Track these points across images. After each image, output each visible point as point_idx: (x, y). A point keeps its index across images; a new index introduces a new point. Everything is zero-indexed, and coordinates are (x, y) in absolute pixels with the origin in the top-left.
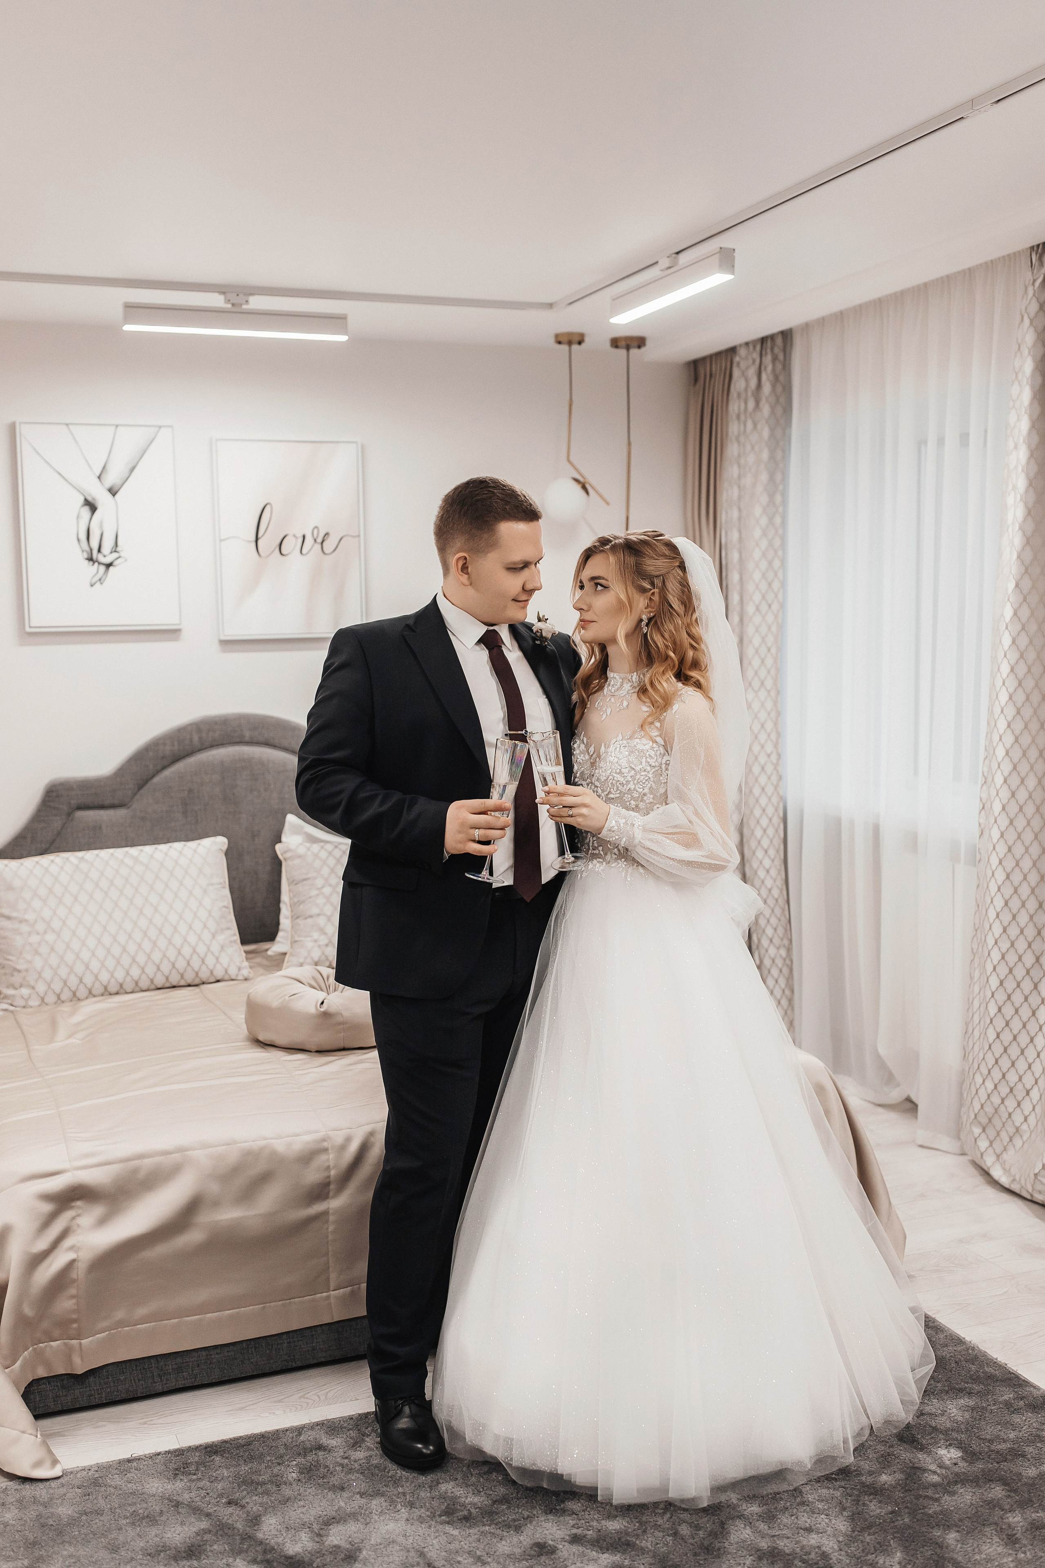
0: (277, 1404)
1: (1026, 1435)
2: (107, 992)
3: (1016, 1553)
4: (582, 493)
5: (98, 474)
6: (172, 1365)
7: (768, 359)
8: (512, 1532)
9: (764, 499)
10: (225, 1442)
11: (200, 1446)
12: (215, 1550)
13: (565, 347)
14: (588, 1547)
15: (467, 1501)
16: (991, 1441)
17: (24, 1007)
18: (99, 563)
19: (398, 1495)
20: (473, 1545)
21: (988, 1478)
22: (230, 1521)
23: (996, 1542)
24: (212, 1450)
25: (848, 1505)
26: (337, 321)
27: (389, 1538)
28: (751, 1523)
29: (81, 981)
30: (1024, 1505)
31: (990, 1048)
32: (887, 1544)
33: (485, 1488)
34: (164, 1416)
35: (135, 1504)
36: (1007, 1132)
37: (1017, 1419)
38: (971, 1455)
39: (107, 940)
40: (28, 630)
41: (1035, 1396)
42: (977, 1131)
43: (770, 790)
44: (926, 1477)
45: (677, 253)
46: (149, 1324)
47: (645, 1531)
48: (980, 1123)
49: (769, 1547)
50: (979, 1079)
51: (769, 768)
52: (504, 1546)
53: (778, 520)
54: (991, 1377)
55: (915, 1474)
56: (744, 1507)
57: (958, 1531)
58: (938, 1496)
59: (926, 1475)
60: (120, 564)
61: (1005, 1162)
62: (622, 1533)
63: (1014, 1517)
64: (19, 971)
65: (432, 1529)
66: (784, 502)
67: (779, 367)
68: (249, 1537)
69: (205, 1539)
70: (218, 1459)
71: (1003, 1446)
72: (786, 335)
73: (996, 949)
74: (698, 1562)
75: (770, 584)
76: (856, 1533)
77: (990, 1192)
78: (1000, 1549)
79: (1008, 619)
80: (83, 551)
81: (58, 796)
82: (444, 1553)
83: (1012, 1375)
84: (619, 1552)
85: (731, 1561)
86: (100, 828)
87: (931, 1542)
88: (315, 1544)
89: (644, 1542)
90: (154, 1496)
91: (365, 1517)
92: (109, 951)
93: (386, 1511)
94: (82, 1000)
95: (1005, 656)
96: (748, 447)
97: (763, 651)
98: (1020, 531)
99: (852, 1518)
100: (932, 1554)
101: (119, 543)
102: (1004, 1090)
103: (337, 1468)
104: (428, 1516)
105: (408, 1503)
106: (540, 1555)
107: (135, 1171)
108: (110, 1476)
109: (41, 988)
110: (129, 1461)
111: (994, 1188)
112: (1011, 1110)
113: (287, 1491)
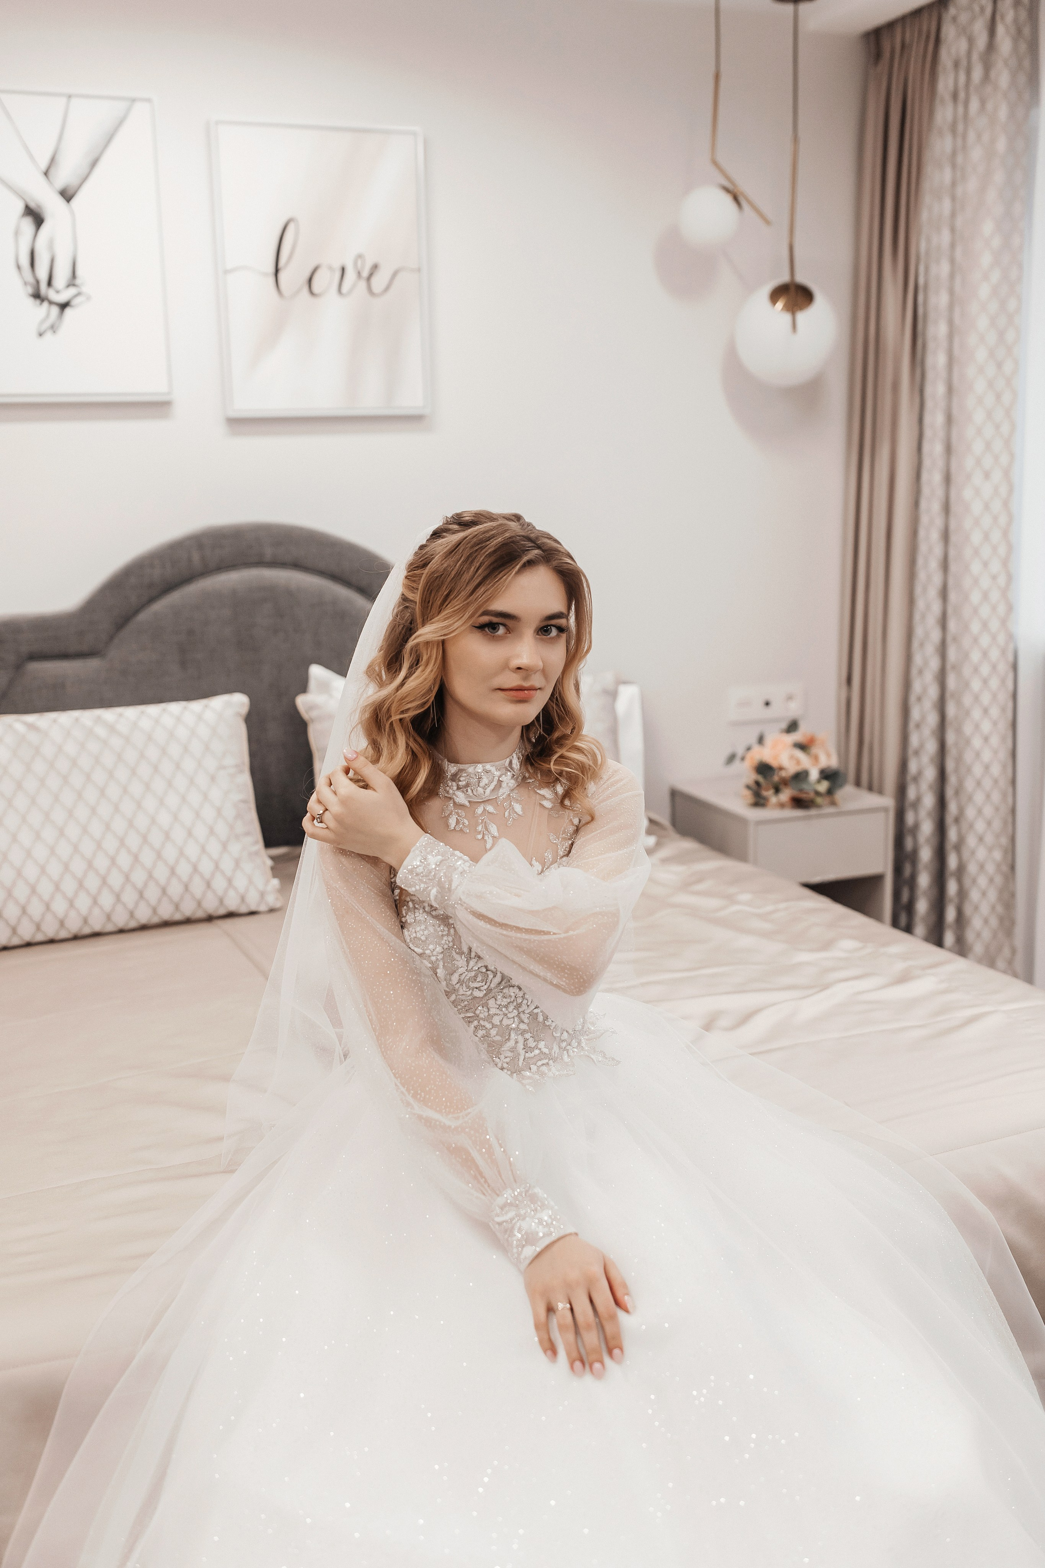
4: (733, 206)
9: (998, 210)
18: (51, 303)
43: (994, 625)
51: (995, 596)
53: (1018, 239)
60: (80, 304)
66: (1027, 214)
67: (1026, 12)
75: (1001, 335)
80: (26, 284)
81: (1, 642)
86: (63, 684)
96: (972, 138)
97: (989, 430)
101: (79, 272)
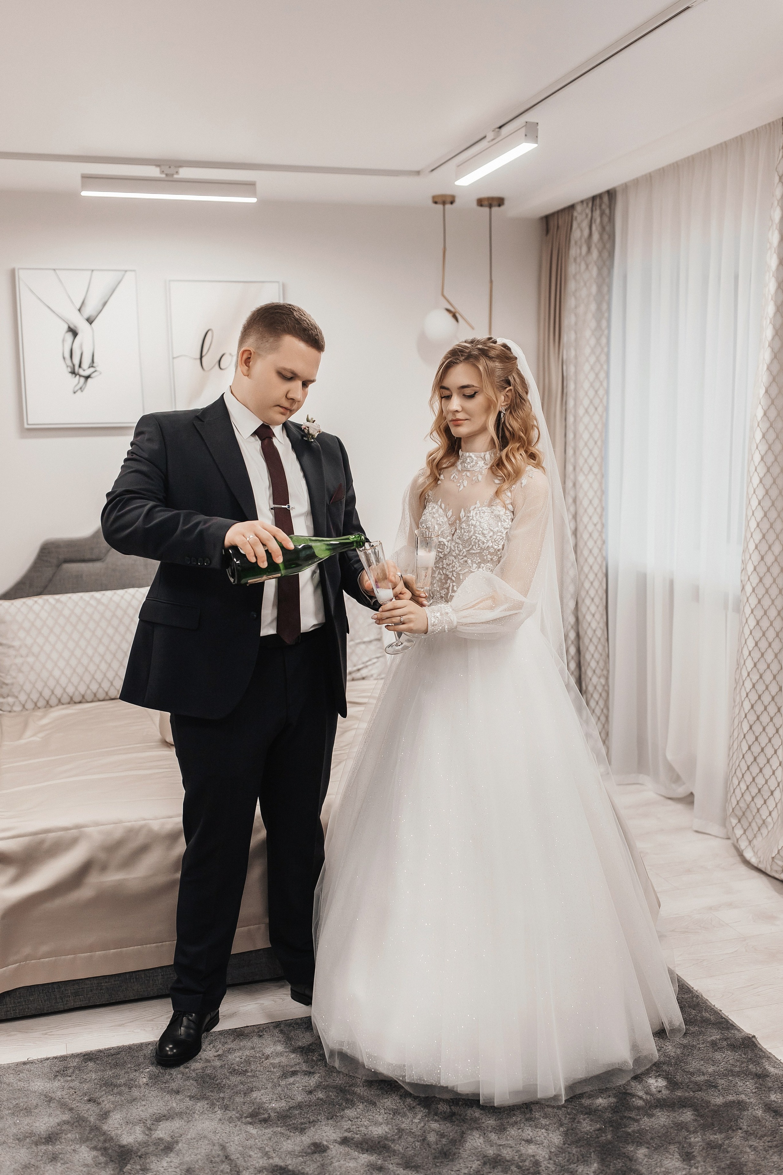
0: (149, 1022)
1: (722, 1070)
2: (72, 702)
3: (689, 1167)
4: (453, 320)
5: (78, 307)
6: (71, 990)
7: (597, 213)
8: (297, 1133)
9: (593, 324)
10: (100, 1051)
11: (81, 1054)
12: (68, 1137)
13: (440, 207)
14: (352, 1148)
15: (269, 1106)
16: (692, 1074)
17: (10, 712)
18: (80, 376)
19: (219, 1099)
20: (264, 1142)
21: (683, 1104)
22: (86, 1115)
23: (676, 1158)
24: (88, 1057)
25: (566, 1122)
26: (249, 187)
27: (202, 1134)
28: (485, 1134)
29: (53, 692)
30: (705, 1128)
31: (743, 757)
32: (589, 1155)
33: (286, 1096)
34: (62, 1028)
35: (19, 1098)
36: (756, 823)
37: (718, 1056)
38: (673, 1084)
39: (73, 662)
40: (26, 426)
41: (737, 1038)
42: (734, 821)
43: (596, 551)
44: (633, 1101)
45: (500, 127)
46: (51, 958)
47: (400, 1137)
48: (736, 816)
49: (494, 1154)
50: (736, 782)
51: (596, 535)
52: (288, 1144)
53: (604, 341)
54: (706, 1021)
55: (625, 1098)
56: (483, 1120)
57: (648, 1148)
58: (639, 1117)
59: (634, 1100)
60: (96, 376)
61: (754, 846)
62: (382, 1137)
63: (695, 1138)
64: (7, 684)
65: (237, 1128)
66: (609, 327)
67: (606, 219)
68: (97, 1128)
69: (62, 1129)
70: (91, 1064)
71: (701, 1078)
72: (611, 194)
73: (748, 680)
74: (435, 1164)
75: (596, 392)
76: (566, 1145)
77: (743, 869)
78: (678, 1164)
79: (759, 419)
80: (67, 366)
81: (49, 553)
82: (241, 1148)
83: (723, 1020)
84: (376, 1153)
85: (461, 1165)
86: (81, 576)
87: (624, 1155)
88: (144, 1136)
89: (397, 1145)
90: (35, 1092)
91: (188, 1116)
92: (74, 670)
93: (206, 1112)
94: (54, 707)
95: (757, 448)
96: (582, 284)
97: (591, 443)
98: (769, 348)
99: (566, 1134)
100: (623, 1166)
101: (95, 360)
102: (754, 790)
103: (178, 1076)
104: (236, 1117)
105: (225, 1106)
106: (314, 1152)
107: (42, 842)
108: (7, 1075)
109: (23, 697)
110: (24, 1063)
111: (746, 866)
112: (759, 806)
113: (135, 1093)
